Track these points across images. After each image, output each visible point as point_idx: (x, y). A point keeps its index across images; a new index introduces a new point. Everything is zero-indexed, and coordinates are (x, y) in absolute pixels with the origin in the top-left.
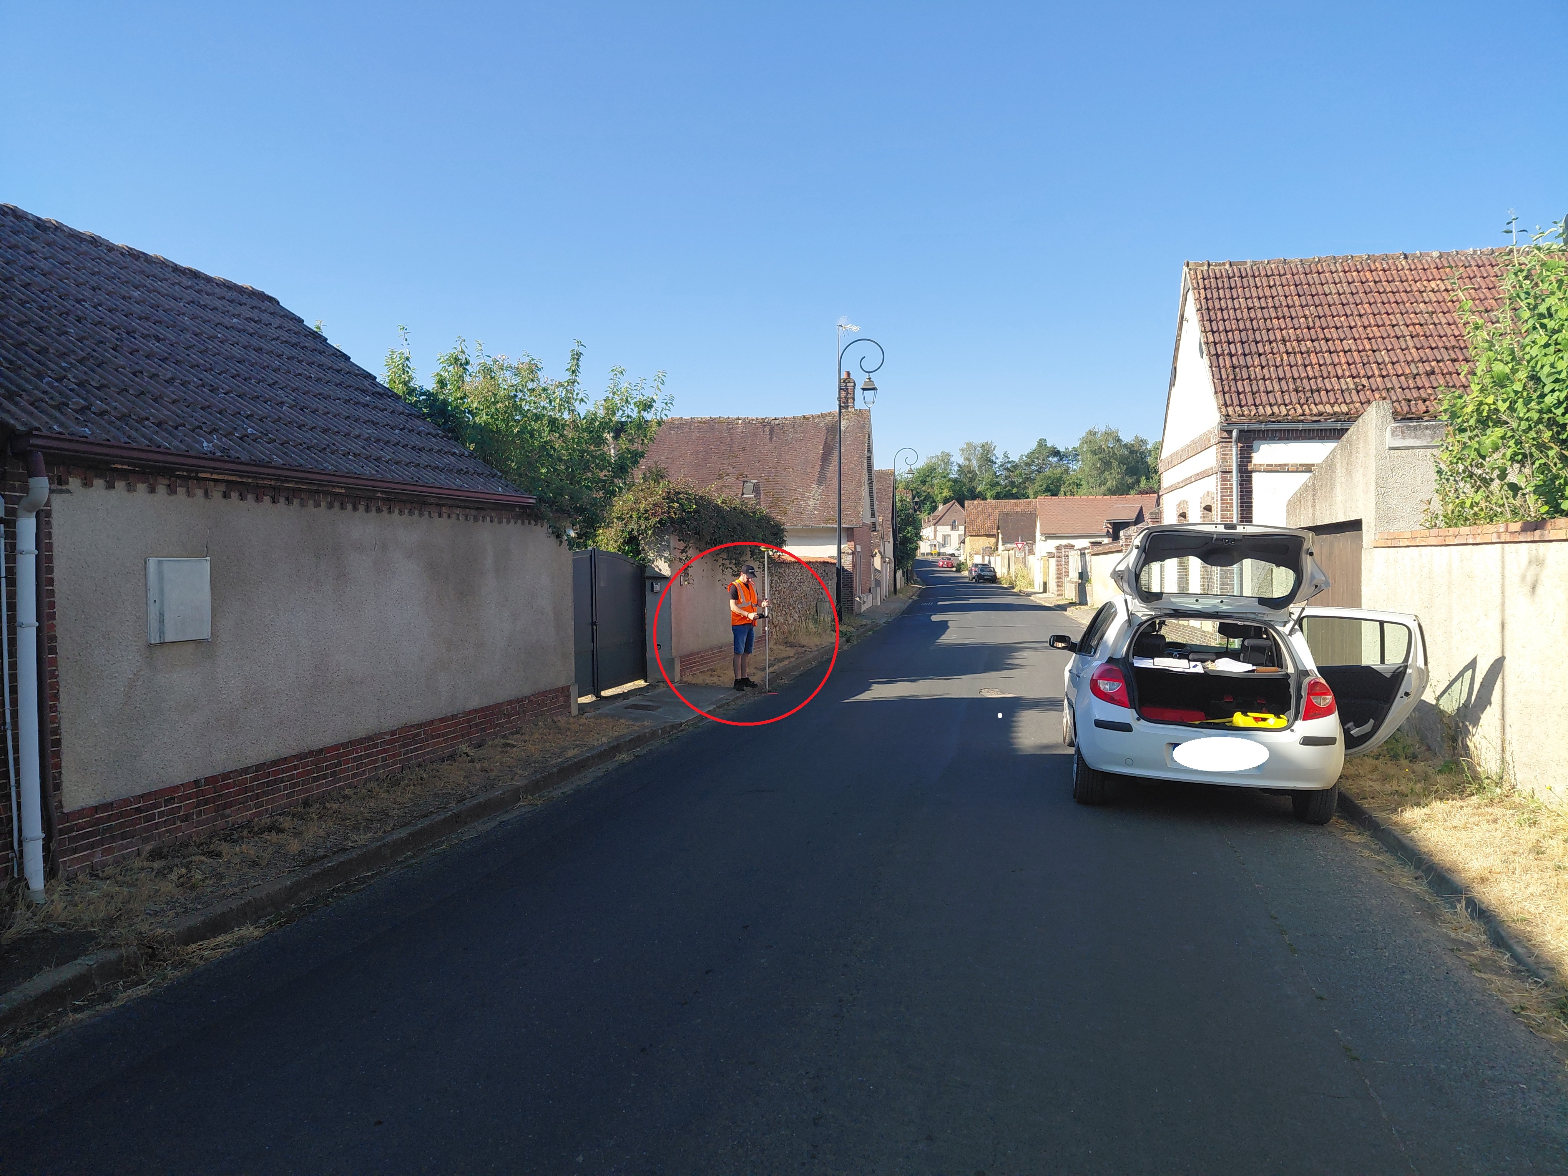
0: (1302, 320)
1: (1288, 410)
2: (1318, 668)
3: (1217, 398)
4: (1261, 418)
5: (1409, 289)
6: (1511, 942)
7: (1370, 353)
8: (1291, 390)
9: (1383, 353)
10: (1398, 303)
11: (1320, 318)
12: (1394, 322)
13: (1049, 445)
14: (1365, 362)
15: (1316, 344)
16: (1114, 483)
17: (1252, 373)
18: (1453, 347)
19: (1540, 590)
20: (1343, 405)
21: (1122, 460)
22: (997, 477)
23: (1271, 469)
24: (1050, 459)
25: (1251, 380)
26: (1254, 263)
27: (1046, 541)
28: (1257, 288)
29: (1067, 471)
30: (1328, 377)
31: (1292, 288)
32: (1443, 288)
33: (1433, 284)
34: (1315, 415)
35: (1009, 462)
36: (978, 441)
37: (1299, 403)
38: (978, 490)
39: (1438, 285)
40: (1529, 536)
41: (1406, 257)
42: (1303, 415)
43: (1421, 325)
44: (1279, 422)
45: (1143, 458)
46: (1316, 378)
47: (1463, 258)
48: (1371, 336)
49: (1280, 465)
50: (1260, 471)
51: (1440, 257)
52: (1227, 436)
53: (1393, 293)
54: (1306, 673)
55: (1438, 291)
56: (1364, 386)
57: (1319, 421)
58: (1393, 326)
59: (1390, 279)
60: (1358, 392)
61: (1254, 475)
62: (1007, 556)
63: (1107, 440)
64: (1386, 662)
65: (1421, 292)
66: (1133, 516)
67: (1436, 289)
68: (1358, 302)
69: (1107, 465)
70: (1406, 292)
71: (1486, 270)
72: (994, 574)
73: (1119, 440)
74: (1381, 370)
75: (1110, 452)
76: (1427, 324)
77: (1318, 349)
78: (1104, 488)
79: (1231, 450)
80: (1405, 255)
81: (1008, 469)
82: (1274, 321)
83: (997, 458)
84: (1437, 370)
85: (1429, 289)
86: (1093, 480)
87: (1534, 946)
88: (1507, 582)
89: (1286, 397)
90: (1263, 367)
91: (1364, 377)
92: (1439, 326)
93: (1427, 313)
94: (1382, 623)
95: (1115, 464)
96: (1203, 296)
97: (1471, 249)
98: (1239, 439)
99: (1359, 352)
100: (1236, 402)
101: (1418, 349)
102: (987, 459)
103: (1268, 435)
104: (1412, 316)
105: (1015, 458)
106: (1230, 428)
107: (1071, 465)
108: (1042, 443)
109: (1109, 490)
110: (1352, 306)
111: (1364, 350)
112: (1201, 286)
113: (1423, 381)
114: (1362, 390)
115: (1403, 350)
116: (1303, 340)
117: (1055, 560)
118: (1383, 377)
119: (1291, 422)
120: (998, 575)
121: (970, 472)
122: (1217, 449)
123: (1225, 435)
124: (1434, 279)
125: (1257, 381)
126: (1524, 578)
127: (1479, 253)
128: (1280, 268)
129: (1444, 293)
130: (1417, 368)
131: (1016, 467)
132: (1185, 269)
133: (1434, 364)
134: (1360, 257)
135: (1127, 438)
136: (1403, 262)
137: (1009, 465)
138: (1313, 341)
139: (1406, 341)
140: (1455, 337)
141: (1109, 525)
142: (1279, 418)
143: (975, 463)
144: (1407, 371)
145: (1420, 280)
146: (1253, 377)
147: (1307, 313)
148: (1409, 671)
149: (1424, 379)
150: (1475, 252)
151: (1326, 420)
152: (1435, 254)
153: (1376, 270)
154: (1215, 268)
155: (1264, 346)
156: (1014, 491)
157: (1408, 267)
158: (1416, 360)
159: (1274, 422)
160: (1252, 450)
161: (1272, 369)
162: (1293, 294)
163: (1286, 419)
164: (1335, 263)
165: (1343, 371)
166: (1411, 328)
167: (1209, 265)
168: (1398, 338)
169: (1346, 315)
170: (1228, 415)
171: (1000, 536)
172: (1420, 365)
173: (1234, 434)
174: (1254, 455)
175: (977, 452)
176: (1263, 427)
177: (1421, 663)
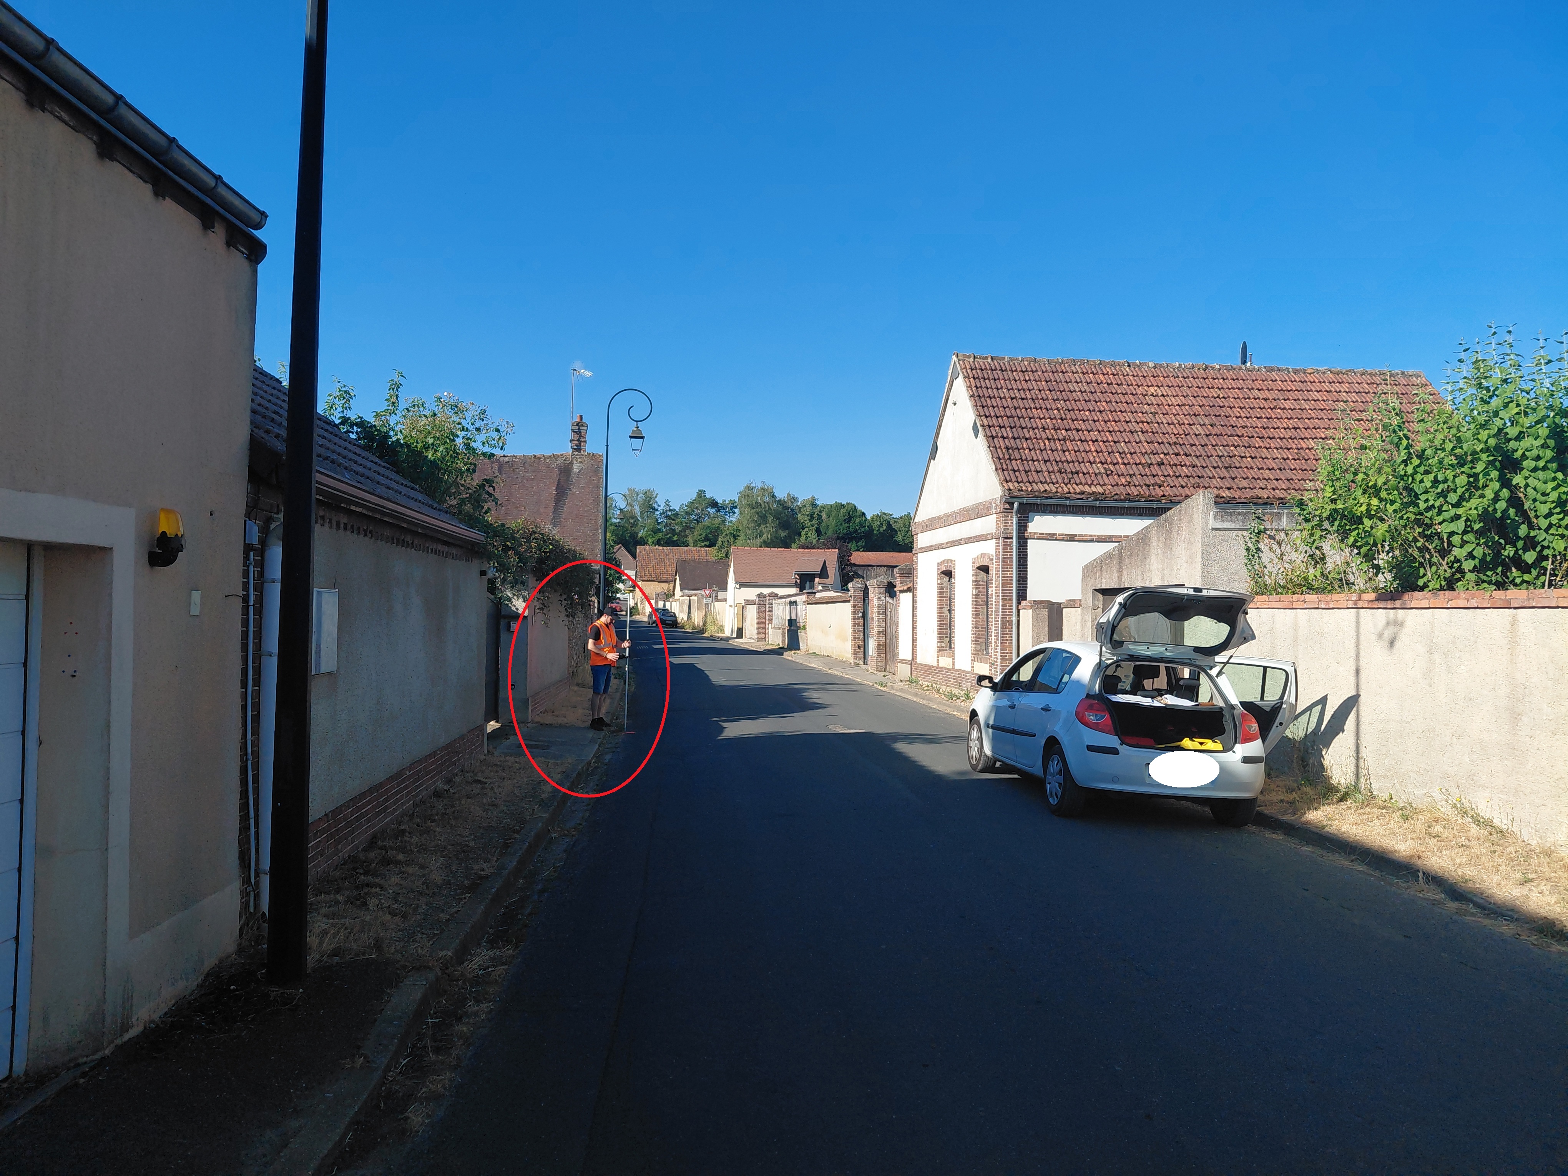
0: (1056, 412)
1: (1057, 488)
2: (1240, 702)
3: (998, 473)
4: (1037, 493)
5: (1134, 392)
6: (1470, 896)
7: (1112, 444)
8: (1056, 471)
9: (1122, 444)
10: (1128, 404)
11: (1069, 411)
12: (1128, 420)
13: (708, 496)
14: (1110, 451)
15: (1069, 432)
16: (769, 536)
17: (1023, 454)
18: (1175, 443)
19: (1398, 645)
20: (1098, 486)
21: (777, 516)
22: (659, 524)
23: (1042, 537)
24: (709, 509)
25: (1022, 461)
26: (1011, 359)
27: (740, 589)
28: (1016, 381)
29: (724, 522)
30: (1083, 462)
31: (1043, 383)
32: (1160, 394)
33: (1152, 390)
34: (1079, 494)
35: (670, 510)
36: (641, 487)
37: (1064, 483)
38: (640, 535)
39: (1156, 391)
40: (1389, 604)
41: (1129, 366)
42: (1069, 493)
43: (1148, 423)
44: (1051, 498)
45: (793, 515)
46: (1073, 462)
47: (1172, 370)
48: (1111, 429)
49: (1050, 534)
50: (1034, 539)
51: (1155, 367)
52: (1009, 507)
53: (1123, 394)
54: (1232, 707)
55: (1157, 396)
56: (1112, 472)
57: (1082, 499)
58: (1127, 422)
59: (1119, 382)
60: (1108, 476)
61: (1029, 541)
62: (687, 602)
63: (763, 495)
64: (1265, 699)
65: (1144, 396)
66: (817, 569)
67: (1155, 394)
68: (1097, 400)
69: (763, 518)
70: (1132, 394)
71: (1190, 381)
72: (674, 619)
73: (774, 496)
74: (1123, 458)
75: (765, 507)
76: (1152, 423)
77: (1072, 438)
78: (760, 540)
79: (1012, 520)
80: (1128, 363)
81: (668, 517)
82: (1033, 411)
83: (659, 506)
84: (1165, 462)
85: (1149, 393)
86: (750, 532)
87: (1488, 897)
88: (1362, 638)
89: (1053, 477)
90: (1030, 450)
91: (1110, 463)
92: (1161, 425)
93: (1151, 413)
94: (1265, 668)
95: (770, 518)
96: (973, 385)
97: (1177, 363)
98: (1018, 512)
99: (1104, 442)
100: (1014, 479)
101: (1148, 443)
102: (649, 506)
103: (1041, 508)
104: (1140, 415)
105: (676, 506)
106: (1012, 500)
107: (727, 517)
108: (701, 494)
109: (764, 542)
110: (1093, 403)
111: (1107, 441)
112: (971, 376)
113: (1155, 470)
114: (1110, 474)
115: (1137, 443)
116: (1059, 429)
117: (755, 607)
118: (1125, 464)
119: (1061, 498)
120: (679, 620)
121: (632, 518)
122: (997, 518)
123: (1007, 506)
124: (1152, 386)
125: (1028, 461)
126: (1380, 636)
127: (1183, 366)
128: (1032, 365)
129: (1161, 398)
130: (1150, 458)
131: (676, 515)
132: (954, 358)
133: (1162, 456)
134: (1094, 362)
135: (781, 495)
136: (1127, 369)
137: (670, 513)
138: (1066, 430)
139: (1138, 435)
140: (1175, 435)
141: (797, 576)
142: (1050, 495)
143: (637, 509)
144: (1144, 461)
145: (1142, 385)
146: (1024, 458)
147: (1059, 406)
148: (1284, 706)
149: (1156, 468)
150: (1180, 365)
151: (1087, 498)
152: (1151, 365)
153: (1107, 374)
154: (980, 360)
155: (1029, 432)
156: (675, 538)
157: (1131, 374)
158: (1149, 452)
159: (1047, 497)
160: (1028, 520)
161: (1037, 452)
162: (1046, 389)
163: (1054, 496)
164: (1075, 365)
165: (1094, 457)
166: (1140, 425)
167: (975, 358)
168: (1132, 433)
169: (1089, 410)
170: (1010, 490)
171: (678, 582)
172: (1152, 456)
173: (1016, 505)
174: (1030, 525)
175: (639, 499)
176: (1038, 501)
177: (1292, 700)
